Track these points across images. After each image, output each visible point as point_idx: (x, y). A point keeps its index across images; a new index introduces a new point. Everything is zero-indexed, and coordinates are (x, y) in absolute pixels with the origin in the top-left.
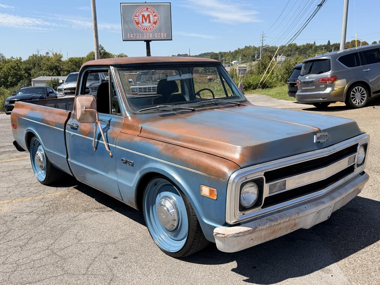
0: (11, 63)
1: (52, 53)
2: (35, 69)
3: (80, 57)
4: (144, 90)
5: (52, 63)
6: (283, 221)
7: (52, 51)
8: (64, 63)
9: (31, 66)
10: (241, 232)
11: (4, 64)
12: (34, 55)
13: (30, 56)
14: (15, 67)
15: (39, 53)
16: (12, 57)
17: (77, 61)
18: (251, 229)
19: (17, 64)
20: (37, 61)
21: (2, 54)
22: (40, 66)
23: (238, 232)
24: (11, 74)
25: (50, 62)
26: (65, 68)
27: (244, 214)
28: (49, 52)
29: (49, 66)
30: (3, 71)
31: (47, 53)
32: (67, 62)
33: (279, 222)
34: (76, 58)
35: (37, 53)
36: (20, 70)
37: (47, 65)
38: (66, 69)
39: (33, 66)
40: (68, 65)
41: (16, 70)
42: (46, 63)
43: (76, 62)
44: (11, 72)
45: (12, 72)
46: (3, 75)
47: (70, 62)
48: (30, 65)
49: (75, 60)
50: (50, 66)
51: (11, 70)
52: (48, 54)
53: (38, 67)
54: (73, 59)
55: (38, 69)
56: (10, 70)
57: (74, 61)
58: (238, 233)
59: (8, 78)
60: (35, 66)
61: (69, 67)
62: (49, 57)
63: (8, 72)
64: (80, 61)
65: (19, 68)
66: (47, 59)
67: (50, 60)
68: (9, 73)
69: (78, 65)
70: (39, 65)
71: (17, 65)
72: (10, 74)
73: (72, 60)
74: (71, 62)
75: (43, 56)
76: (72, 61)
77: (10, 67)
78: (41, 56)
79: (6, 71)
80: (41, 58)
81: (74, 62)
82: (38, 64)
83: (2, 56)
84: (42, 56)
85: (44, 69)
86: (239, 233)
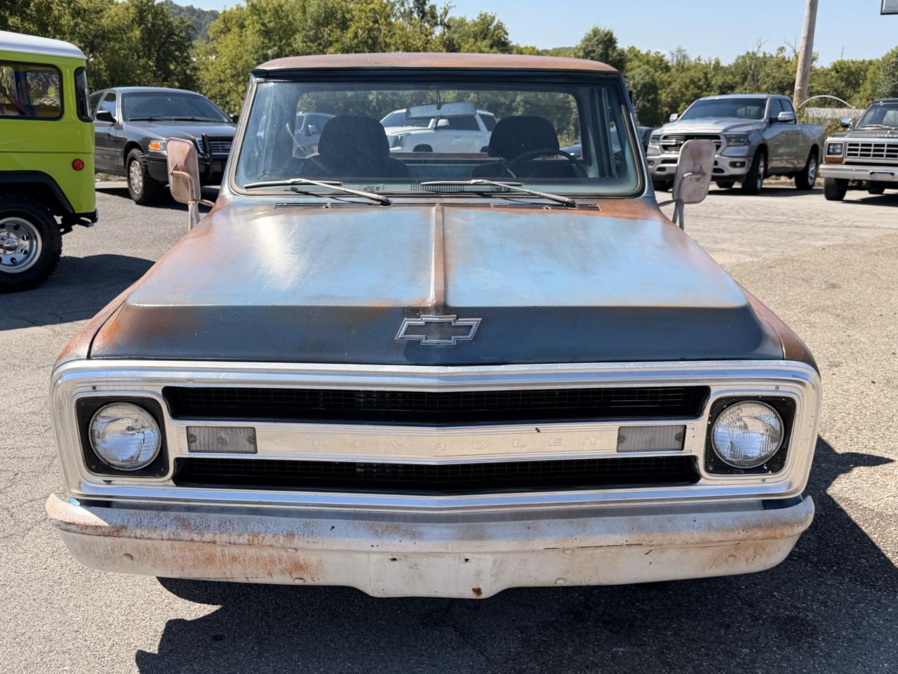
0: (691, 73)
1: (792, 50)
2: (744, 87)
3: (864, 61)
4: (862, 150)
5: (788, 73)
6: (225, 538)
7: (793, 45)
8: (817, 74)
9: (737, 78)
10: (74, 524)
11: (677, 74)
12: (748, 53)
13: (739, 56)
14: (700, 80)
15: (762, 50)
16: (699, 57)
17: (853, 69)
18: (106, 524)
19: (706, 74)
20: (753, 67)
21: (685, 50)
22: (758, 81)
23: (67, 521)
24: (688, 97)
25: (782, 70)
26: (815, 88)
27: (110, 481)
28: (786, 47)
29: (778, 81)
30: (672, 89)
31: (782, 49)
32: (825, 72)
33: (208, 536)
34: (853, 62)
35: (756, 50)
36: (708, 89)
37: (774, 78)
38: (819, 88)
39: (741, 80)
40: (826, 81)
41: (698, 89)
42: (772, 72)
43: (851, 73)
44: (687, 93)
45: (690, 93)
46: (669, 100)
47: (833, 73)
48: (734, 77)
49: (850, 67)
50: (781, 82)
51: (690, 88)
52: (781, 51)
53: (752, 83)
54: (842, 65)
55: (750, 88)
56: (687, 88)
57: (845, 71)
58: (66, 523)
59: (679, 106)
60: (745, 79)
61: (827, 84)
62: (784, 58)
63: (682, 92)
64: (862, 70)
65: (709, 85)
66: (778, 64)
67: (784, 65)
68: (683, 95)
69: (854, 81)
70: (755, 79)
71: (706, 78)
72: (684, 98)
73: (842, 69)
74: (837, 72)
75: (769, 55)
76: (839, 70)
77: (688, 81)
78: (765, 57)
79: (677, 89)
80: (765, 61)
81: (845, 73)
82: (753, 75)
83: (683, 54)
84: (767, 55)
85: (764, 87)
86: (69, 524)
